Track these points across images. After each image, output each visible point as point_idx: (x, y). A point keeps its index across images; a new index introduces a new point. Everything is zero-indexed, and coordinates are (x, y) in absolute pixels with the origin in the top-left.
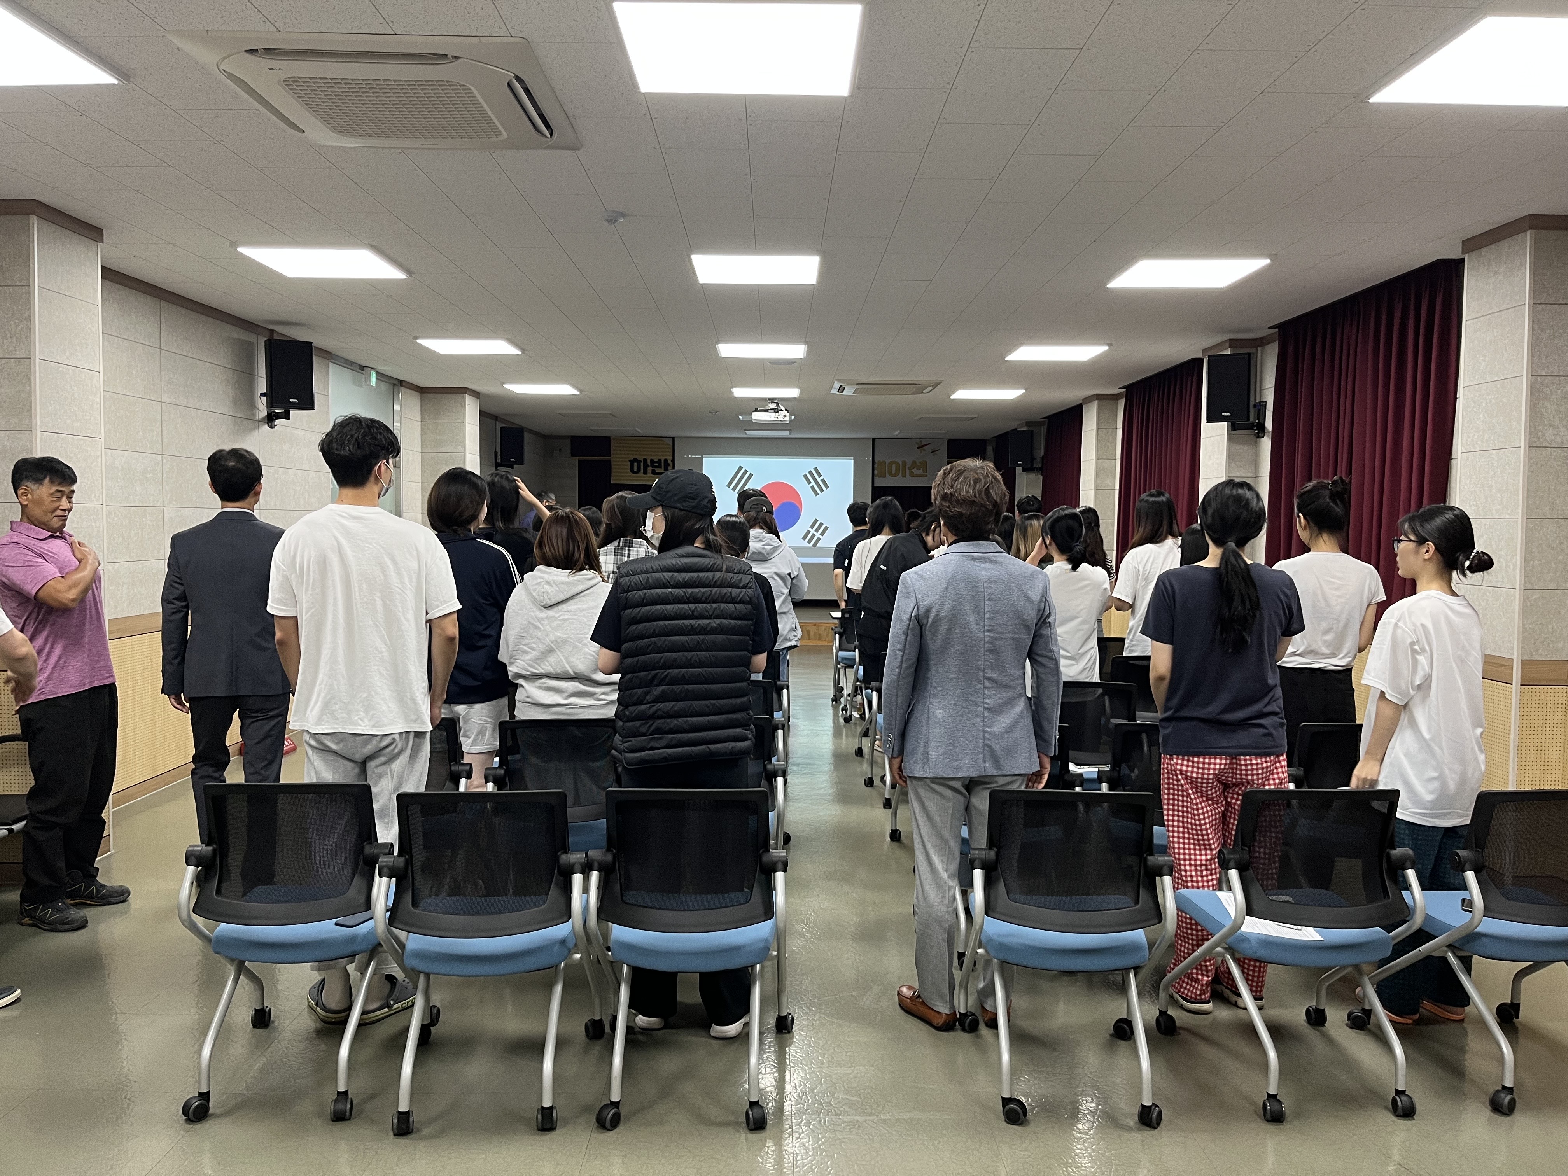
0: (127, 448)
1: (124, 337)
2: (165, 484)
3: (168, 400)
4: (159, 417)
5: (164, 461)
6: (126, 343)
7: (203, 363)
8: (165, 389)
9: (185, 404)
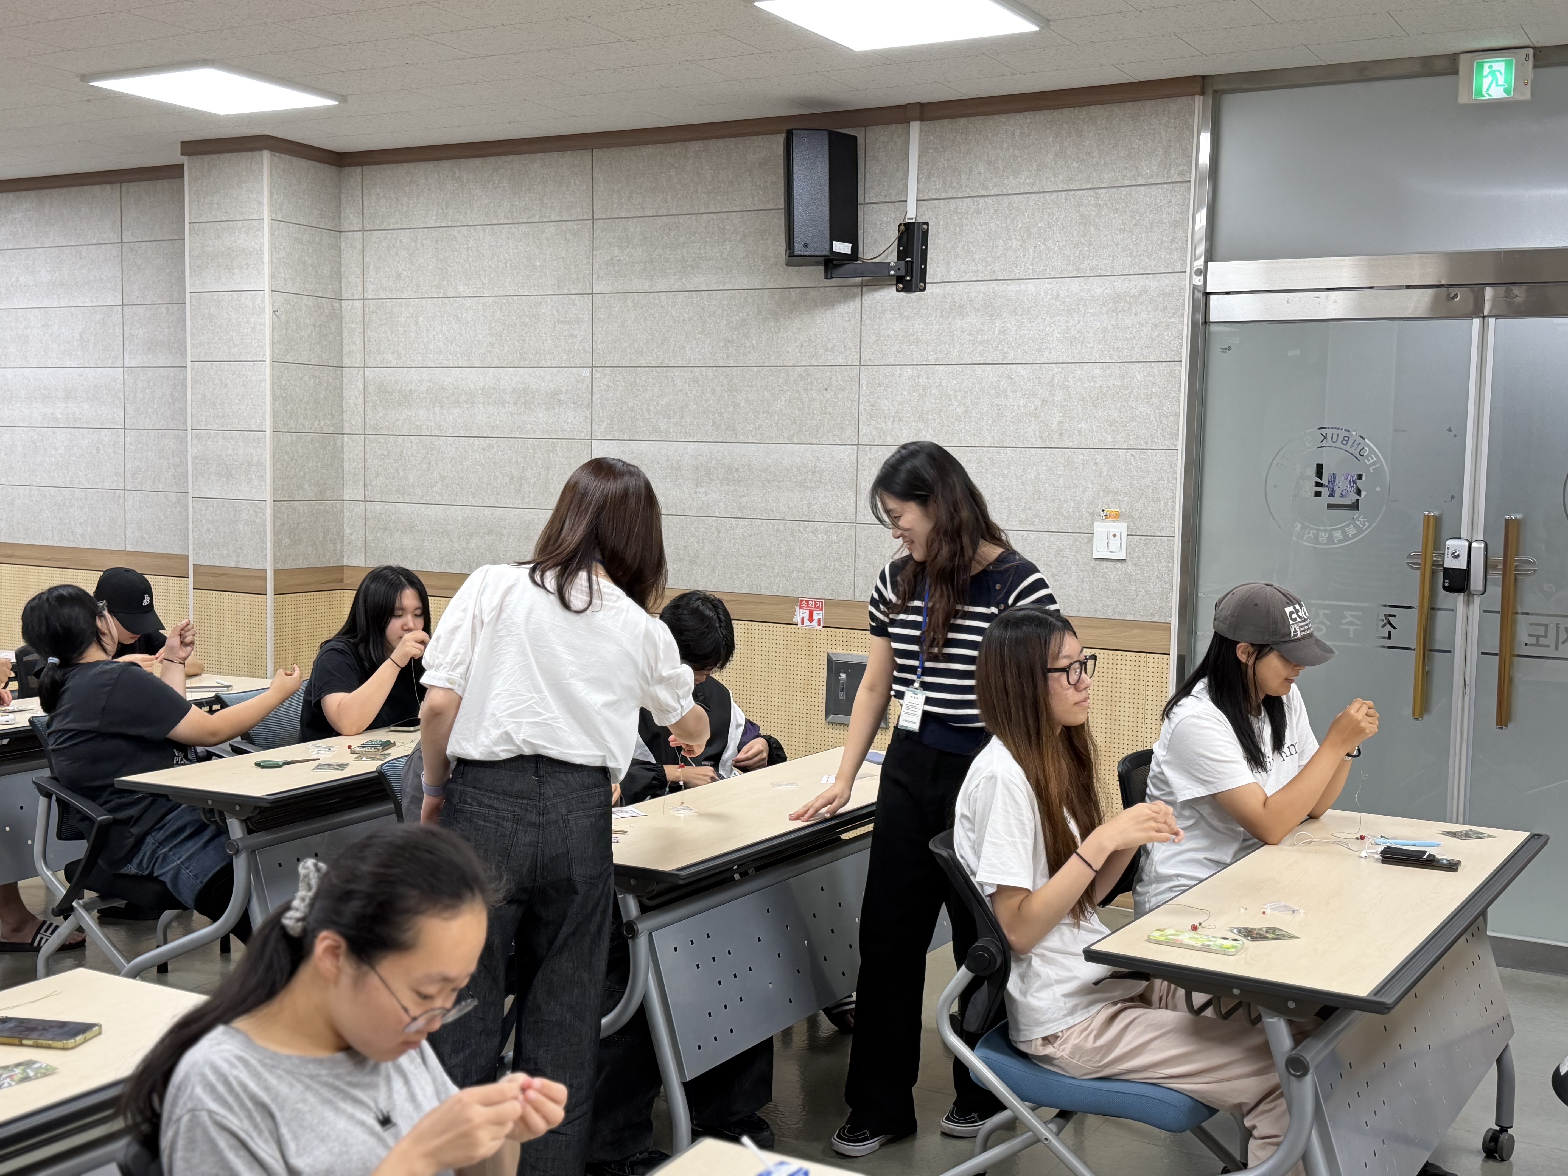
0: (522, 363)
1: (521, 221)
2: (595, 408)
3: (608, 289)
4: (587, 316)
5: (597, 375)
6: (523, 228)
7: (693, 217)
8: (602, 273)
9: (646, 286)
